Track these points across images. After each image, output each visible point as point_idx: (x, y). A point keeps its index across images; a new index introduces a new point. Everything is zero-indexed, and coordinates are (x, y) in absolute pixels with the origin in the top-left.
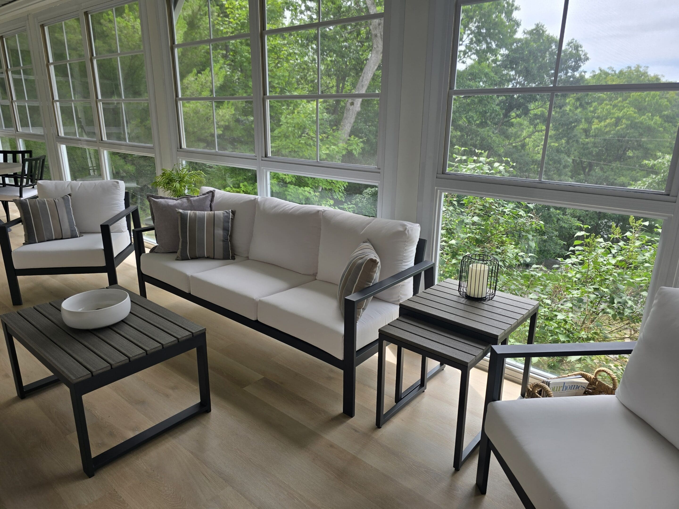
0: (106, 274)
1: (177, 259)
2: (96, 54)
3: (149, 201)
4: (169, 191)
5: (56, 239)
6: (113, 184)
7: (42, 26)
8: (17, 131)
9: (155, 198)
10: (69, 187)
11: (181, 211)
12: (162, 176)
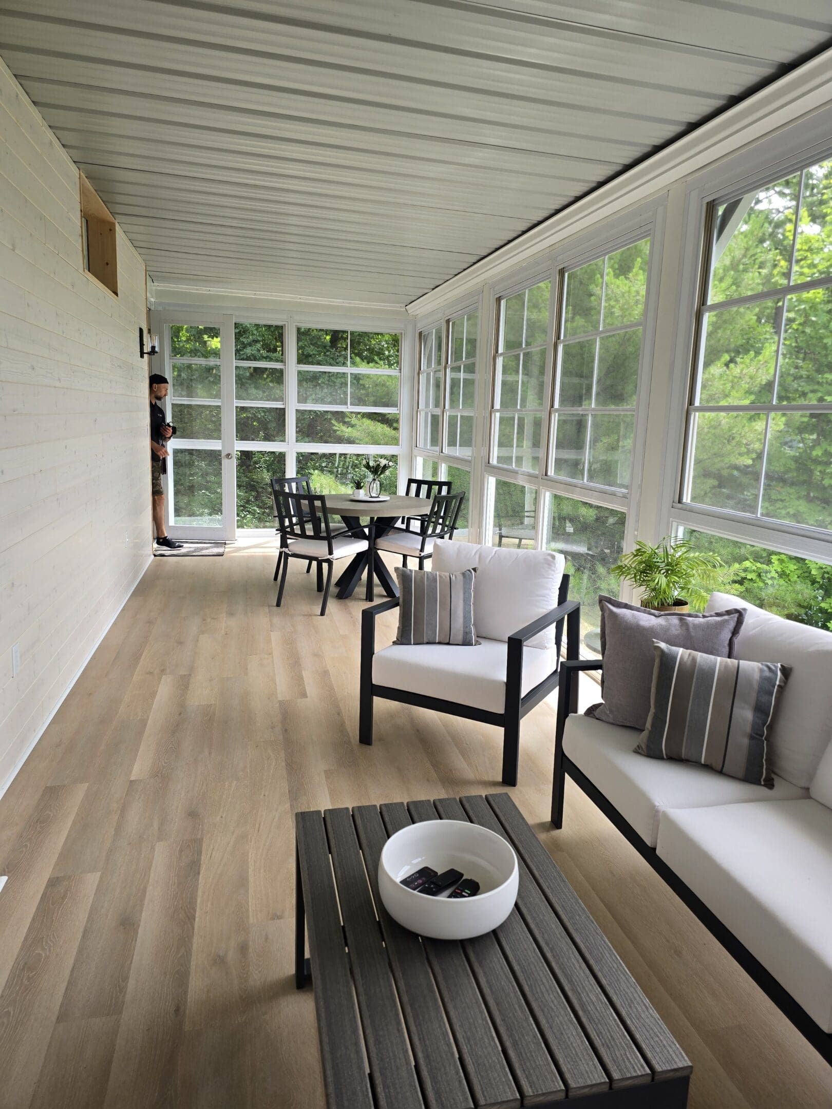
0: (503, 729)
1: (638, 751)
2: (565, 336)
3: (602, 609)
4: (643, 588)
5: (440, 643)
6: (545, 559)
7: (499, 300)
8: (442, 452)
9: (613, 605)
10: (477, 556)
11: (663, 645)
12: (635, 556)
